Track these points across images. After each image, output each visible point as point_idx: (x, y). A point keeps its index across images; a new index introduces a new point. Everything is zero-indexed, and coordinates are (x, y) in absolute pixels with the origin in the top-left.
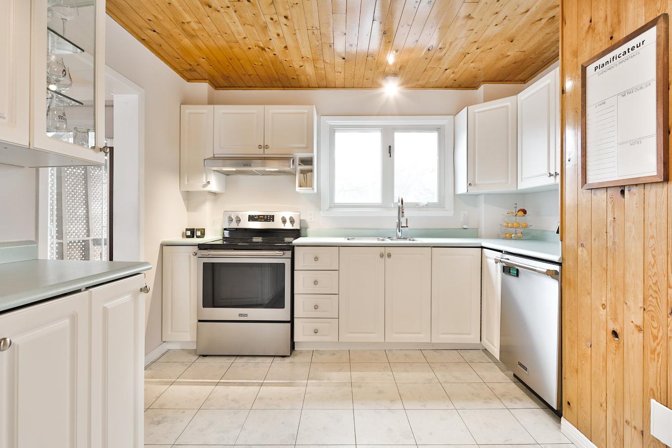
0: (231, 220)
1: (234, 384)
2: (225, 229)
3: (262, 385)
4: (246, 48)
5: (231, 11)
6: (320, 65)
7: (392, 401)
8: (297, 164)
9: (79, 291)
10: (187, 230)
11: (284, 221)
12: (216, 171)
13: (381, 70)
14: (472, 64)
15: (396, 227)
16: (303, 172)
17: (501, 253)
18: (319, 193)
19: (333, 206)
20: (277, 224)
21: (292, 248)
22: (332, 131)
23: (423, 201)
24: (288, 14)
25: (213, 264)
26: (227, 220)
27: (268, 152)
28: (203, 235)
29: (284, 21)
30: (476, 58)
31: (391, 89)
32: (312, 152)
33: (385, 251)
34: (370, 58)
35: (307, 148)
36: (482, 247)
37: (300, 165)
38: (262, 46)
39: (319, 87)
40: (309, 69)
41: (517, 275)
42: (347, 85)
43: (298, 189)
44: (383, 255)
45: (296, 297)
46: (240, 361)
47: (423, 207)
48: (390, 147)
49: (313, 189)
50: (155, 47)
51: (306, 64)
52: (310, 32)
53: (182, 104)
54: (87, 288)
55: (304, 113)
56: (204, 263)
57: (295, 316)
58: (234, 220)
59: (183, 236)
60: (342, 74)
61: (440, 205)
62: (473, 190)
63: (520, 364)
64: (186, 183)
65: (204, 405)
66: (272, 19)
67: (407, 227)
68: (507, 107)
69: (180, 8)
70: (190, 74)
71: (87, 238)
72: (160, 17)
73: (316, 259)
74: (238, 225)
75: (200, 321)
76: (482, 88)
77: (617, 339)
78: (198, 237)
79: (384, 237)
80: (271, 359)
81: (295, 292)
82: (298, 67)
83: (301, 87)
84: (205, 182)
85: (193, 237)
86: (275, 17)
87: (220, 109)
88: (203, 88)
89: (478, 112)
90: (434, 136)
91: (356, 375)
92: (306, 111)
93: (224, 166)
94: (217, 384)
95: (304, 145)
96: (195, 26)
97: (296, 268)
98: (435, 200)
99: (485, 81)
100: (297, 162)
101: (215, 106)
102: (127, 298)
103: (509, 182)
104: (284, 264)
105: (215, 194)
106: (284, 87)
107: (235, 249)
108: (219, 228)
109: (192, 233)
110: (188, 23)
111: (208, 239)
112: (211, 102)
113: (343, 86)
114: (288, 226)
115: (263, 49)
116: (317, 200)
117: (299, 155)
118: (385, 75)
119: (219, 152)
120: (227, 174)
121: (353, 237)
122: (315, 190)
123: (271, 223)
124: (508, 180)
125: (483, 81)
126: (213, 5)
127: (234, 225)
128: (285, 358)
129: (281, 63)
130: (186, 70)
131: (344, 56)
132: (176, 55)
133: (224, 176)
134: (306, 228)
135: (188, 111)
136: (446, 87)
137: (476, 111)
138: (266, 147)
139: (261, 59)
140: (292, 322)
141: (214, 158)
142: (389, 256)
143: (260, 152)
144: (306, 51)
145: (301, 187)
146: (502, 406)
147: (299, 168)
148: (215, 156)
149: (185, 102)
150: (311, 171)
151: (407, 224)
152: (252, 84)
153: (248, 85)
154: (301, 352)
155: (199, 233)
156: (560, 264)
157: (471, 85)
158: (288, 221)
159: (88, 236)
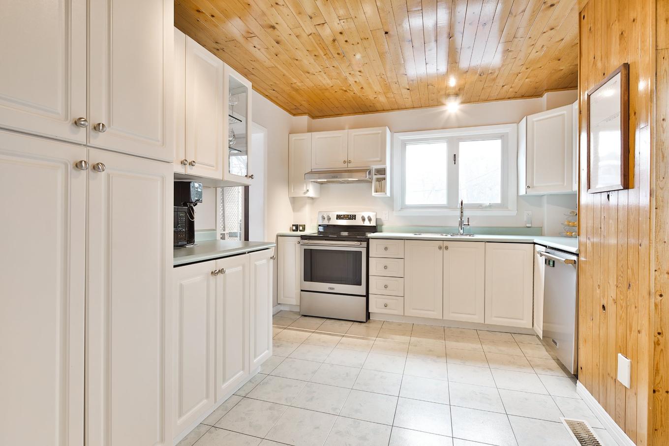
0: (324, 218)
1: (324, 334)
2: (320, 225)
3: (343, 336)
4: (333, 92)
5: (322, 73)
6: (390, 95)
7: (438, 357)
8: (373, 174)
9: (244, 253)
10: (293, 225)
11: (364, 220)
12: (314, 182)
13: (442, 92)
14: (527, 80)
15: (458, 226)
16: (378, 180)
17: (545, 248)
18: (392, 198)
19: (404, 207)
20: (358, 222)
21: (367, 240)
22: (404, 144)
23: (486, 202)
24: (361, 69)
25: (311, 249)
26: (321, 218)
27: (351, 166)
28: (304, 229)
29: (359, 73)
30: (529, 74)
31: (453, 107)
32: (385, 163)
33: (443, 245)
34: (430, 87)
35: (380, 161)
36: (535, 244)
37: (375, 174)
38: (345, 89)
39: (393, 110)
40: (382, 99)
41: (554, 266)
42: (415, 106)
43: (374, 194)
44: (441, 247)
45: (370, 277)
46: (329, 321)
47: (486, 207)
48: (455, 155)
49: (386, 194)
50: (273, 98)
51: (379, 96)
52: (379, 77)
53: (290, 134)
54: (248, 252)
55: (379, 133)
56: (305, 249)
57: (370, 292)
58: (326, 219)
59: (290, 230)
60: (410, 99)
61: (503, 206)
62: (531, 192)
63: (553, 341)
64: (293, 191)
65: (305, 342)
66: (350, 74)
67: (468, 225)
68: (563, 115)
69: (290, 76)
70: (294, 111)
71: (224, 232)
72: (277, 82)
73: (386, 249)
74: (329, 222)
75: (302, 291)
76: (546, 95)
77: (604, 311)
78: (300, 231)
79: (447, 233)
80: (352, 323)
81: (370, 274)
82: (373, 98)
83: (377, 111)
84: (305, 190)
85: (297, 231)
86: (352, 73)
87: (316, 135)
88: (304, 119)
89: (537, 121)
90: (498, 143)
91: (414, 339)
92: (380, 132)
93: (319, 179)
94: (313, 332)
95: (378, 159)
96: (299, 84)
97: (370, 256)
98: (498, 201)
99: (547, 90)
100: (373, 172)
101: (313, 133)
102: (264, 261)
103: (565, 184)
104: (361, 252)
105: (312, 198)
106: (364, 112)
107: (326, 240)
108: (316, 225)
109: (297, 228)
110: (295, 83)
111: (308, 232)
112: (310, 130)
113: (412, 106)
114: (367, 223)
115: (346, 91)
116: (390, 202)
117: (375, 167)
118: (448, 95)
119: (316, 167)
120: (321, 183)
121: (420, 232)
122: (388, 194)
123: (354, 220)
124: (564, 183)
125: (546, 90)
126: (311, 72)
127: (326, 222)
128: (362, 324)
129: (360, 97)
130: (293, 109)
131: (408, 88)
132: (287, 101)
133: (318, 185)
134: (382, 225)
135: (294, 138)
136: (509, 98)
137: (535, 119)
138: (349, 162)
139: (345, 97)
140: (367, 296)
141: (312, 172)
142: (447, 248)
143: (343, 166)
144: (377, 88)
145: (376, 192)
146: (533, 371)
147: (375, 177)
148: (313, 170)
149: (292, 132)
150: (384, 179)
151: (468, 222)
152: (339, 113)
153: (336, 113)
154: (374, 321)
155: (301, 228)
156: (577, 255)
157: (535, 93)
158: (367, 220)
159: (224, 230)
